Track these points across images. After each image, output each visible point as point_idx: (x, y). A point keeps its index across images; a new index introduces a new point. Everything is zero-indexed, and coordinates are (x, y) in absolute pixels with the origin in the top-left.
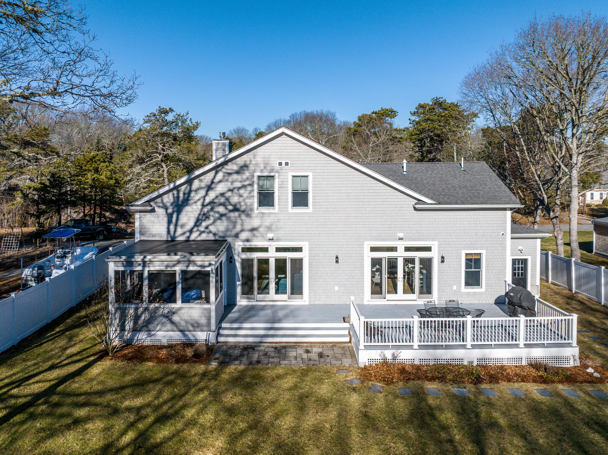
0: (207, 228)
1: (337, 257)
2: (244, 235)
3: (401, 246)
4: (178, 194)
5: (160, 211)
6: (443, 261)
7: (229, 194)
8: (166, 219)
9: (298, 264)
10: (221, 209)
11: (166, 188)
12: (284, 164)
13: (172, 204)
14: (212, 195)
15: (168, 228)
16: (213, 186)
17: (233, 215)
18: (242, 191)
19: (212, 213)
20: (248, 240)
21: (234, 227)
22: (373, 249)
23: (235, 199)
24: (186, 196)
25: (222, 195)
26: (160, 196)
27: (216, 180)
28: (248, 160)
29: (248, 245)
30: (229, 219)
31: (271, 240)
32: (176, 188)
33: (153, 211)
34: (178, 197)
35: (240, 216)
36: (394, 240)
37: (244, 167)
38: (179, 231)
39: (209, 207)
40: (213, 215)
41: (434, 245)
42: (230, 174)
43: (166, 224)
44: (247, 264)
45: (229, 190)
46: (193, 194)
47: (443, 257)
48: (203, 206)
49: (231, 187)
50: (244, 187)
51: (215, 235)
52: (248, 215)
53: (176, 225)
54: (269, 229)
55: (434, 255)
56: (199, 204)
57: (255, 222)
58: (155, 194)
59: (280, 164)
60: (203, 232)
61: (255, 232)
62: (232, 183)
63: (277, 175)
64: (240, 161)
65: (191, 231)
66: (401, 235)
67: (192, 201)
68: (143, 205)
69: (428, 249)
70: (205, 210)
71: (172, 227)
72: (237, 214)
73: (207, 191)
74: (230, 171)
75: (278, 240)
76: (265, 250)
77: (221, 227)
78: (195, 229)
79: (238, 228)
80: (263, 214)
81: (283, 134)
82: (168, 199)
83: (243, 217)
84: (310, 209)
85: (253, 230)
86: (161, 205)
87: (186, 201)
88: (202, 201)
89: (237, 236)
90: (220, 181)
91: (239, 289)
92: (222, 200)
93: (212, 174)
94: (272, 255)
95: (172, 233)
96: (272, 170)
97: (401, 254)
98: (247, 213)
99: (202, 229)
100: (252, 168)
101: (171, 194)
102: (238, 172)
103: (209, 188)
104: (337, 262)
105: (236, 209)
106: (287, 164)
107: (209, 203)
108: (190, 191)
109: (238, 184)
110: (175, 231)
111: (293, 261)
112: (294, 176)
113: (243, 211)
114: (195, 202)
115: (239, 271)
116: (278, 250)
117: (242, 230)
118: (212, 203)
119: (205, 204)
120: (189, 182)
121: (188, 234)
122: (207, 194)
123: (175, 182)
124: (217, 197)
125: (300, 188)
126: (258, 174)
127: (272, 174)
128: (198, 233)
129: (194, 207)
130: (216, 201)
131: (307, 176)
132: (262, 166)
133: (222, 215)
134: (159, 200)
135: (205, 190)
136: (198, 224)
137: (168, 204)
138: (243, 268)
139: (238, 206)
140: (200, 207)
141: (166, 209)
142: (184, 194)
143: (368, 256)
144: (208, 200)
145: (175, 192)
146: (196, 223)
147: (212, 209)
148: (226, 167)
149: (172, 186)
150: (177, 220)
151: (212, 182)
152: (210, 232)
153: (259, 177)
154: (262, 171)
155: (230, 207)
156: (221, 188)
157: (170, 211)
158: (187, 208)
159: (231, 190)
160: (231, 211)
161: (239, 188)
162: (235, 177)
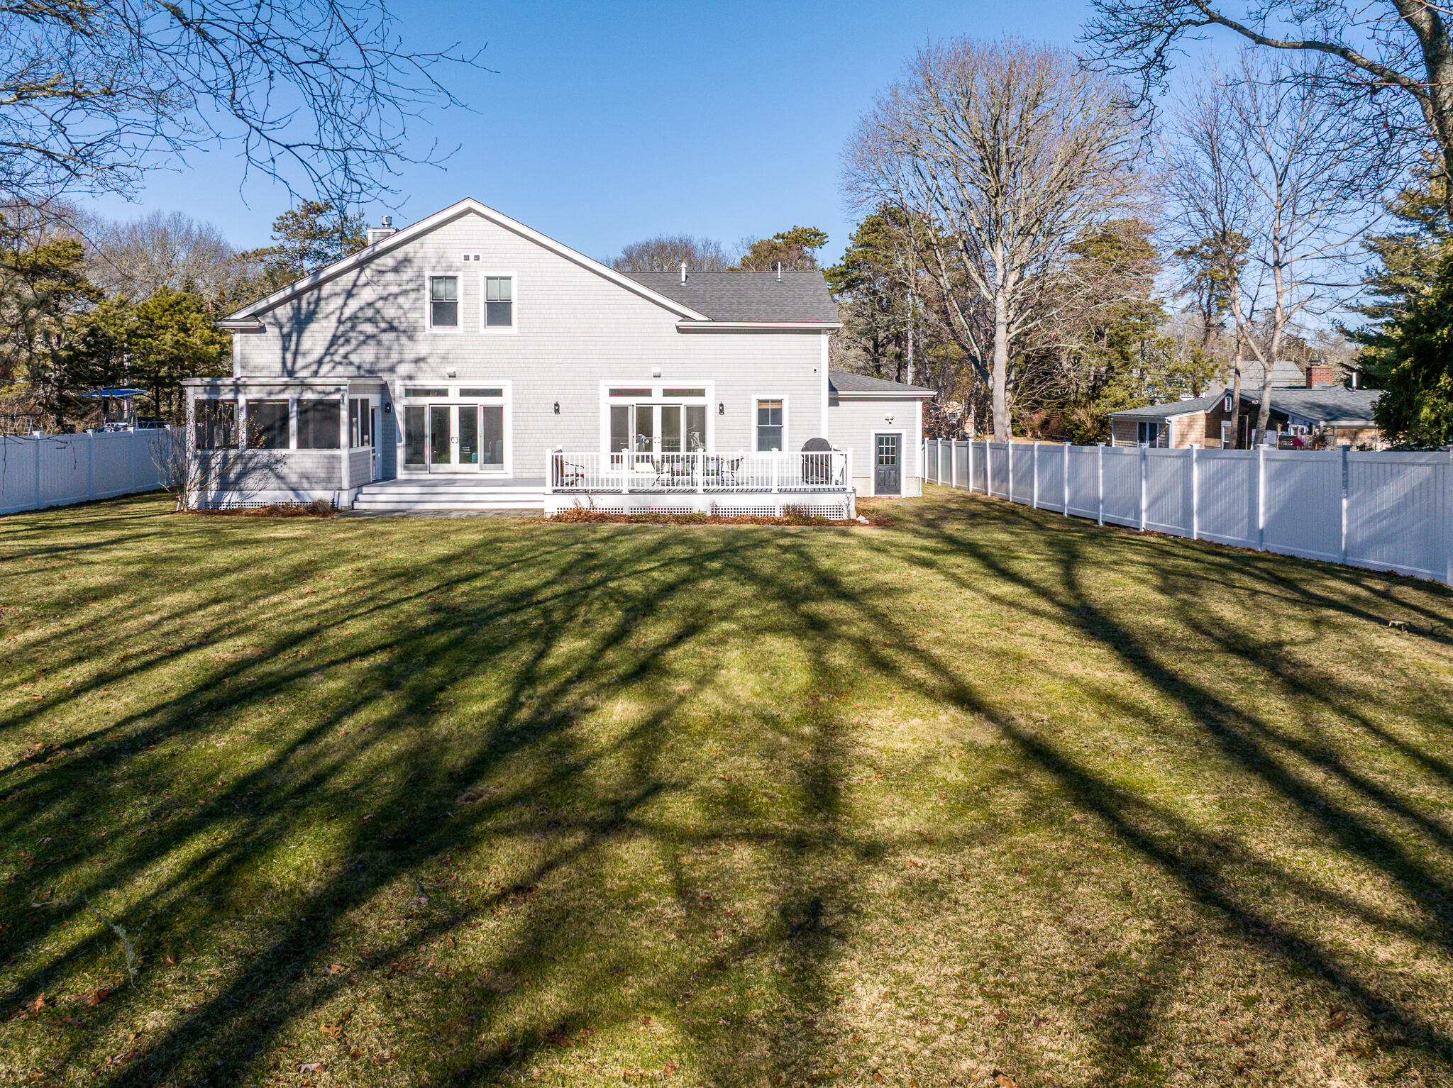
0: (346, 356)
1: (557, 405)
2: (403, 369)
3: (657, 387)
4: (299, 303)
5: (272, 331)
6: (722, 411)
7: (379, 304)
8: (279, 344)
9: (495, 415)
10: (368, 328)
11: (281, 295)
12: (472, 258)
13: (290, 319)
14: (353, 305)
15: (284, 358)
16: (355, 291)
17: (387, 337)
18: (401, 300)
19: (352, 334)
20: (410, 378)
21: (388, 356)
22: (615, 393)
23: (390, 312)
24: (312, 306)
25: (370, 305)
26: (272, 307)
27: (360, 282)
28: (412, 250)
29: (410, 384)
30: (379, 343)
31: (453, 376)
32: (298, 295)
33: (262, 330)
34: (299, 308)
35: (398, 339)
36: (647, 378)
37: (406, 261)
38: (301, 362)
39: (349, 324)
40: (355, 337)
41: (709, 386)
42: (381, 272)
43: (279, 352)
44: (414, 414)
45: (381, 298)
46: (323, 303)
47: (721, 405)
48: (340, 322)
49: (385, 294)
50: (405, 292)
51: (359, 368)
52: (411, 338)
53: (296, 354)
54: (444, 358)
55: (709, 402)
56: (334, 318)
57: (422, 349)
58: (262, 304)
59: (467, 258)
60: (340, 363)
61: (422, 365)
62: (385, 286)
63: (460, 274)
64: (399, 253)
65: (320, 362)
66: (656, 370)
67: (320, 316)
68: (244, 319)
69: (701, 393)
70: (342, 328)
71: (289, 356)
72: (392, 335)
73: (347, 298)
74: (383, 268)
75: (462, 378)
76: (443, 393)
77: (367, 355)
78: (328, 358)
79: (395, 357)
80: (435, 336)
81: (469, 211)
82: (284, 312)
83: (404, 339)
84: (513, 330)
85: (418, 361)
86: (272, 320)
87: (311, 316)
88: (337, 314)
89: (392, 370)
90: (366, 284)
91: (401, 454)
92: (369, 313)
93: (354, 273)
94: (454, 401)
95: (289, 365)
96: (450, 268)
97: (657, 400)
98: (411, 334)
99: (337, 358)
100: (416, 263)
101: (288, 305)
102: (396, 270)
103: (349, 294)
104: (557, 411)
105: (392, 328)
106: (477, 258)
107: (350, 319)
108: (319, 299)
109: (395, 289)
110: (294, 362)
111: (487, 410)
112: (489, 278)
113: (404, 331)
114: (327, 317)
115: (401, 426)
116: (464, 393)
117: (400, 362)
118: (354, 318)
119: (343, 319)
120: (318, 285)
121: (314, 367)
122: (345, 304)
123: (293, 285)
124: (361, 309)
125: (496, 296)
126: (428, 273)
127: (450, 274)
128: (332, 364)
129: (324, 323)
130: (360, 315)
131: (509, 278)
132: (433, 260)
133: (369, 337)
134: (270, 314)
135: (343, 296)
136: (332, 351)
137: (284, 320)
138: (407, 422)
139: (396, 324)
140: (335, 324)
141: (281, 327)
142: (309, 304)
143: (606, 403)
144: (348, 312)
145: (295, 301)
146: (328, 349)
147: (353, 328)
148: (377, 261)
149: (288, 291)
150: (298, 344)
151: (355, 285)
152: (351, 363)
153: (433, 278)
154: (434, 268)
155: (383, 325)
156: (367, 295)
157: (285, 330)
158: (313, 326)
159: (385, 299)
160: (384, 331)
161: (396, 296)
162: (390, 277)
